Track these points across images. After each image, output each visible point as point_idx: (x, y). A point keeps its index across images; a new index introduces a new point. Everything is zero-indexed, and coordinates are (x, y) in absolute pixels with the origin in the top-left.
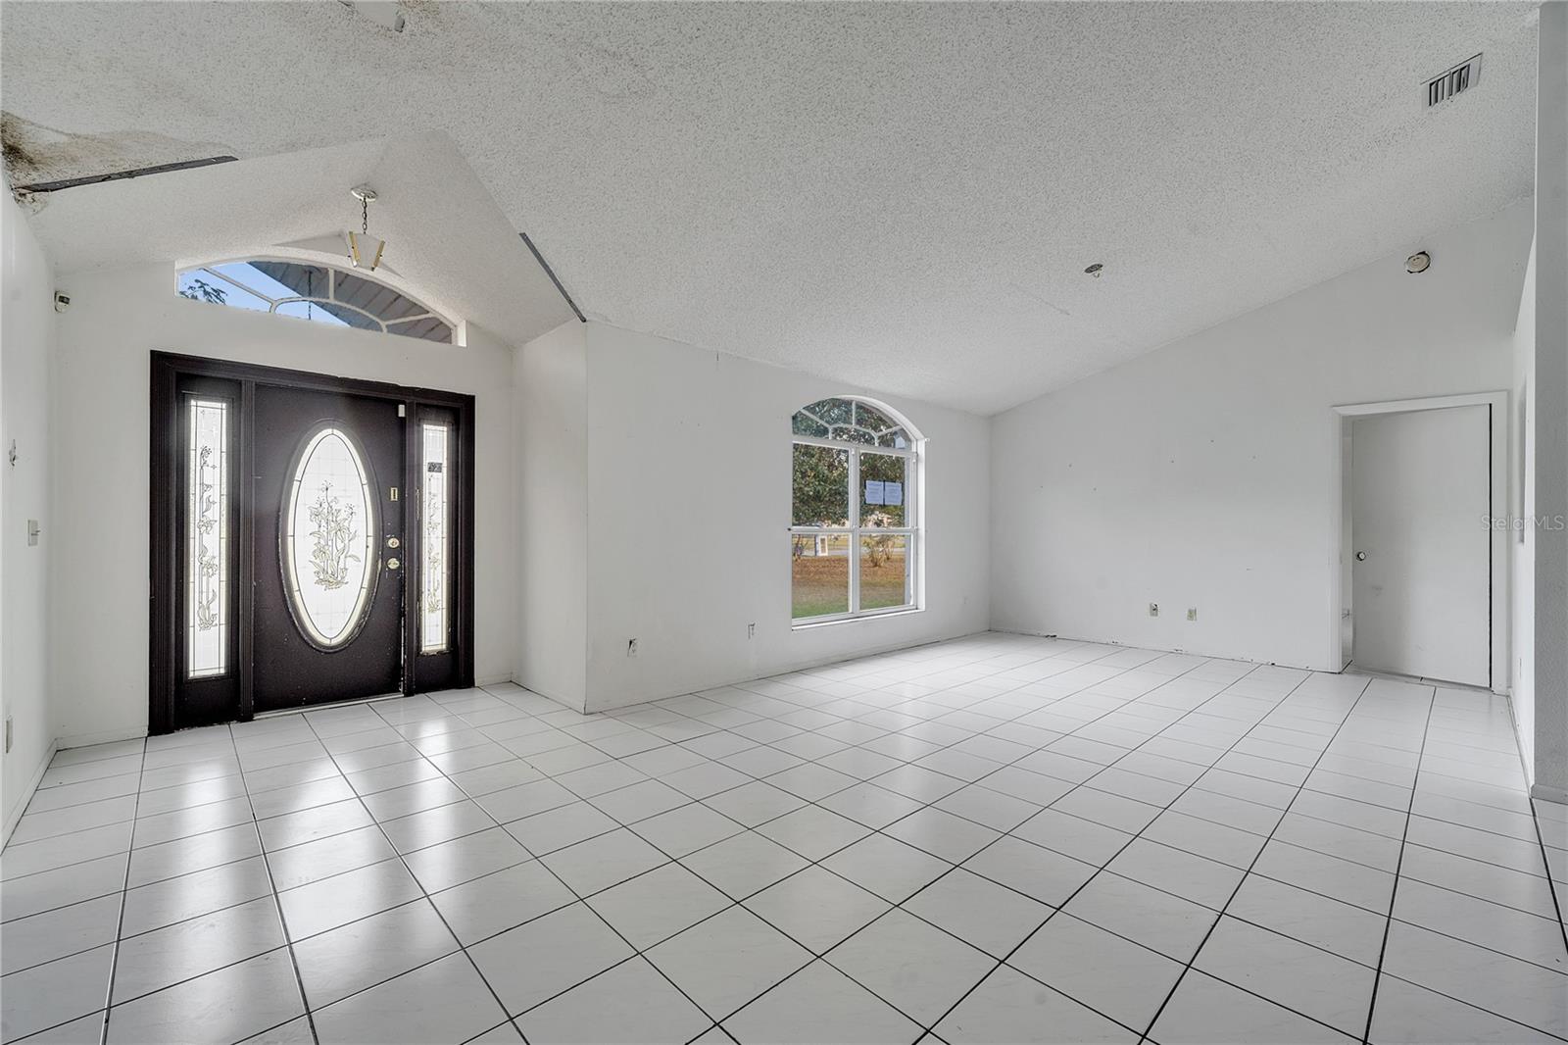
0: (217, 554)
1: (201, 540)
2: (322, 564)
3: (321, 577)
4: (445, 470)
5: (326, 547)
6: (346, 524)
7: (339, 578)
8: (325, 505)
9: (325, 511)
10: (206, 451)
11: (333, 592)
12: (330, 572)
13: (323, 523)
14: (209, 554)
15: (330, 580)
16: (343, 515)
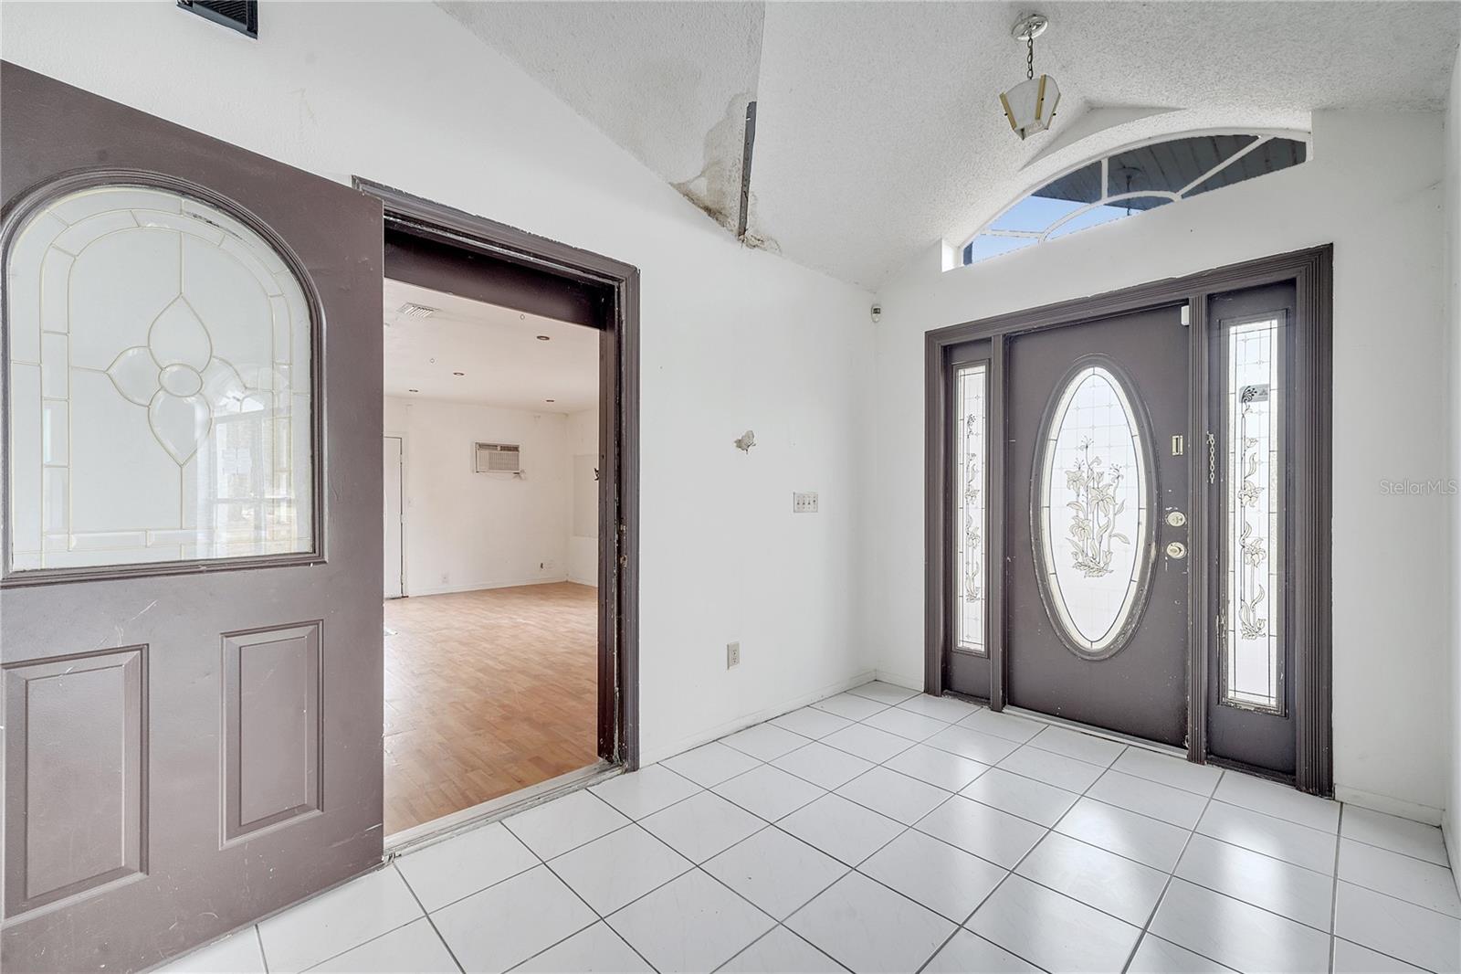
0: (979, 526)
1: (968, 512)
2: (1081, 544)
3: (1080, 560)
4: (1274, 395)
5: (1086, 522)
6: (1111, 491)
7: (1102, 565)
8: (1085, 468)
9: (1085, 475)
10: (971, 419)
11: (1093, 581)
12: (1090, 555)
13: (1082, 491)
14: (974, 525)
15: (1093, 565)
16: (1106, 480)
